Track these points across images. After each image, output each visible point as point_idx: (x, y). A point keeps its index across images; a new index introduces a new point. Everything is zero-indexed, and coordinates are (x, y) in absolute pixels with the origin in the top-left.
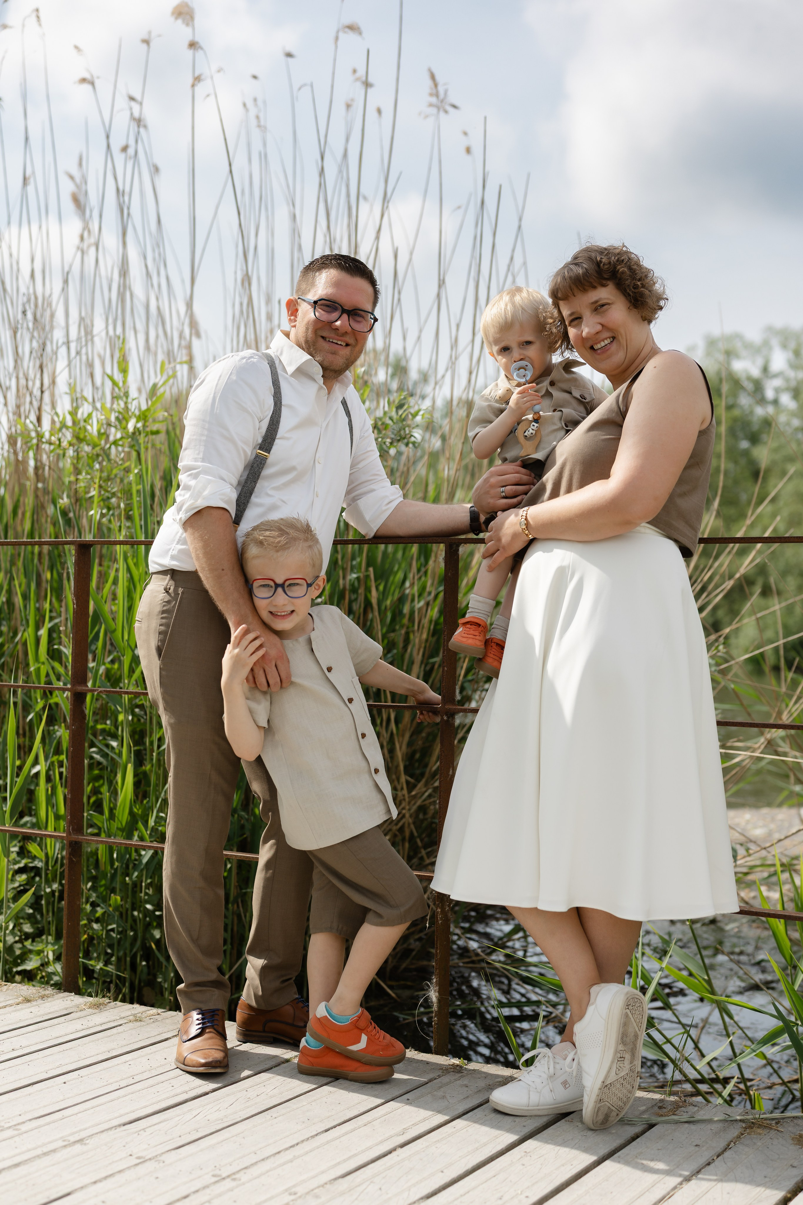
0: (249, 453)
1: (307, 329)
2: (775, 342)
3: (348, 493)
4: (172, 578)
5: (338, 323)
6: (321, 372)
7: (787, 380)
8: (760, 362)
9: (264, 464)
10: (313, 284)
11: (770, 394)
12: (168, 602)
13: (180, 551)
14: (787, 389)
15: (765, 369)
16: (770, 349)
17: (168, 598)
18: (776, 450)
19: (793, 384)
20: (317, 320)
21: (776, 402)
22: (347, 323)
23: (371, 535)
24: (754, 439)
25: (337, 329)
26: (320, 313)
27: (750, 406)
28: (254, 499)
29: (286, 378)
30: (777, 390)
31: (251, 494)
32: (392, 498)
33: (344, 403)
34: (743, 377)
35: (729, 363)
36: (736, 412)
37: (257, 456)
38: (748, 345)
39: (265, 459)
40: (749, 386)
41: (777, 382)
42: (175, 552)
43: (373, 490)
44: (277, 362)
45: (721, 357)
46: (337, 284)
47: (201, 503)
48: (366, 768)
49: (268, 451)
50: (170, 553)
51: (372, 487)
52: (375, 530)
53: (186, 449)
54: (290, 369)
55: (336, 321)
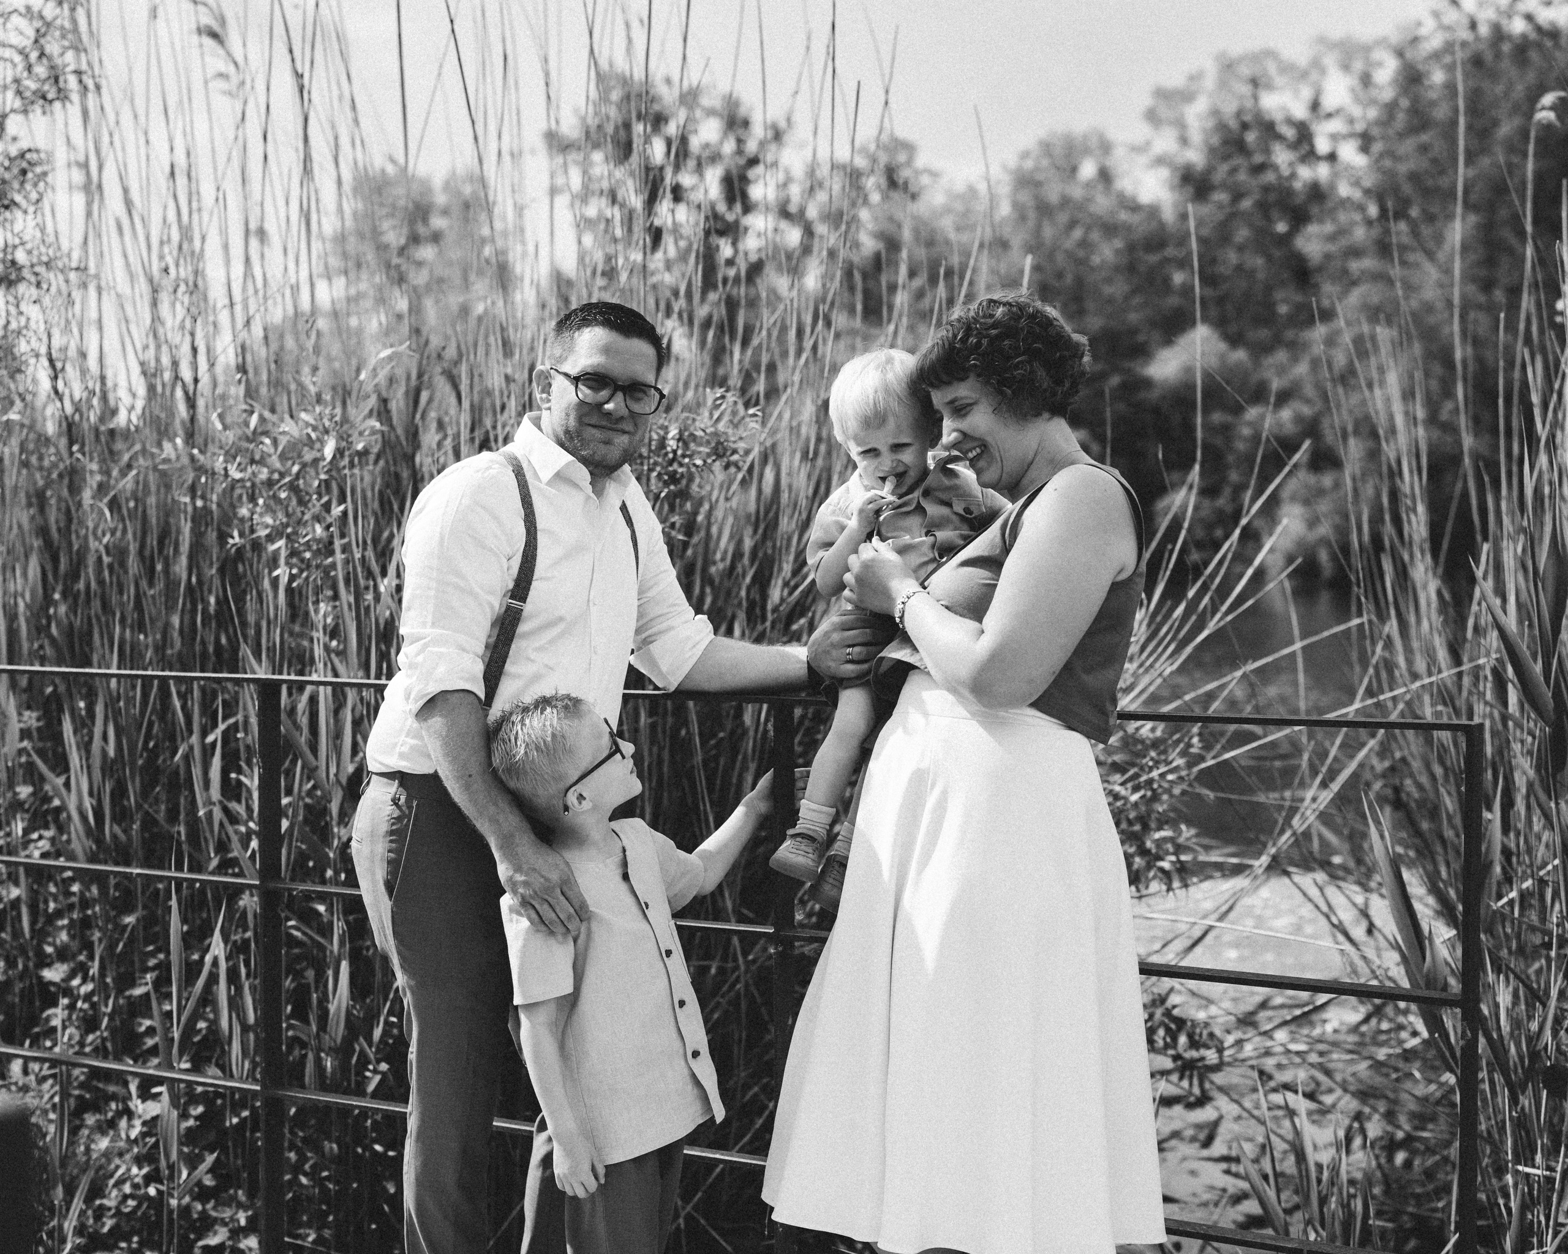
0: (497, 606)
1: (567, 415)
2: (1330, 61)
3: (638, 632)
4: (401, 785)
5: (609, 406)
6: (588, 477)
7: (1351, 121)
8: (1307, 93)
9: (519, 619)
10: (571, 350)
11: (1322, 146)
12: (399, 819)
13: (412, 748)
14: (1351, 135)
15: (1315, 106)
16: (1323, 71)
17: (397, 813)
18: (1332, 238)
19: (1359, 127)
20: (582, 403)
21: (1332, 157)
22: (623, 404)
23: (672, 689)
24: (1299, 218)
25: (609, 414)
26: (585, 392)
27: (1291, 164)
28: (509, 667)
29: (540, 489)
30: (1334, 137)
31: (504, 662)
32: (698, 638)
33: (624, 508)
34: (1278, 117)
35: (1256, 98)
36: (1270, 177)
37: (509, 608)
38: (1287, 68)
39: (520, 612)
40: (1289, 133)
41: (1336, 125)
42: (405, 749)
43: (670, 629)
44: (525, 465)
45: (1245, 89)
46: (607, 350)
47: (433, 689)
48: (681, 1051)
49: (523, 599)
50: (397, 750)
51: (669, 623)
52: (676, 685)
53: (409, 609)
54: (546, 475)
55: (607, 402)
